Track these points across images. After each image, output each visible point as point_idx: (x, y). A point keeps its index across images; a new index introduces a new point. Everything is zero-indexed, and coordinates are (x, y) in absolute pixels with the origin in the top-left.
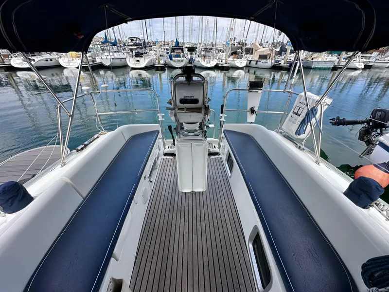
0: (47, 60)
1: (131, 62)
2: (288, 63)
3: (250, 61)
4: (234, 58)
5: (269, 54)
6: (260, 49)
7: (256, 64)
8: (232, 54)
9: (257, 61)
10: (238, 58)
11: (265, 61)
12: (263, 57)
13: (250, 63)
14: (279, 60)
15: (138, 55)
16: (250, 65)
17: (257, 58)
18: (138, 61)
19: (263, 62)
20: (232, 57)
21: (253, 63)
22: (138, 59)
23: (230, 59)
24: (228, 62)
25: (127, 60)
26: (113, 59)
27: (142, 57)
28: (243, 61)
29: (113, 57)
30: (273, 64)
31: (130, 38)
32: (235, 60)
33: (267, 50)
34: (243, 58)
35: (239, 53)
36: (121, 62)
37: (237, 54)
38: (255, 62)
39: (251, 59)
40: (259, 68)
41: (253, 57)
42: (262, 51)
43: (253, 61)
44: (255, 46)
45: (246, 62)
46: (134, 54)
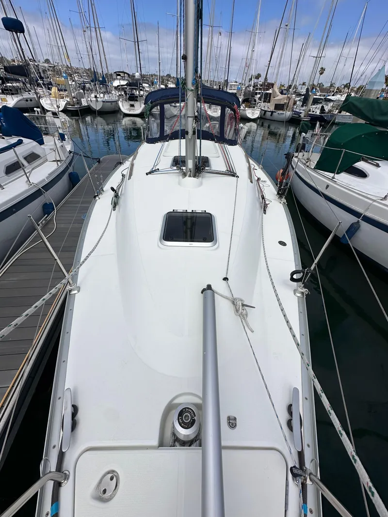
0: (27, 101)
1: (124, 107)
2: (310, 116)
3: (265, 111)
4: (246, 106)
5: (286, 103)
6: (278, 96)
7: (271, 115)
8: (244, 101)
9: (272, 112)
10: (250, 107)
11: (281, 112)
12: (279, 107)
13: (264, 114)
14: (301, 111)
15: (133, 98)
16: (263, 117)
17: (272, 108)
18: (132, 106)
19: (278, 114)
20: (244, 105)
21: (268, 114)
22: (132, 103)
25: (120, 104)
26: (103, 102)
27: (137, 101)
28: (256, 112)
29: (104, 100)
30: (291, 117)
31: (115, 72)
32: (246, 109)
33: (284, 98)
34: (256, 107)
35: (251, 101)
36: (112, 106)
37: (249, 101)
38: (270, 113)
39: (266, 109)
40: (274, 121)
41: (270, 107)
42: (280, 98)
43: (268, 111)
44: (273, 91)
45: (260, 112)
46: (128, 96)
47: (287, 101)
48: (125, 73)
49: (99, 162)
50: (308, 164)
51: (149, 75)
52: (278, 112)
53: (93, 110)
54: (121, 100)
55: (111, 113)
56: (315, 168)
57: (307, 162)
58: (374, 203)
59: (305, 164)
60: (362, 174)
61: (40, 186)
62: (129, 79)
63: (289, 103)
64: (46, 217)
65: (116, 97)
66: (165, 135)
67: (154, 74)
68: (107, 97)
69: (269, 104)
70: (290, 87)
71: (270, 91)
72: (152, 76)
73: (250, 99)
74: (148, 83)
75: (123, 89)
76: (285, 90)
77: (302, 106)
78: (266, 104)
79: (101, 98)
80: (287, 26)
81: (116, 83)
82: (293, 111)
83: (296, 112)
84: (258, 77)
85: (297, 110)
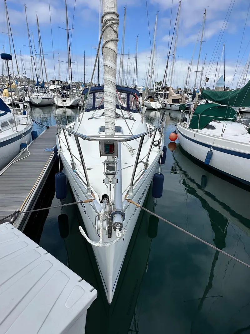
1: (58, 102)
3: (166, 104)
4: (151, 101)
6: (173, 94)
7: (170, 106)
8: (149, 98)
9: (171, 105)
10: (153, 101)
11: (177, 104)
12: (175, 101)
14: (192, 104)
15: (65, 96)
16: (165, 108)
17: (171, 102)
18: (65, 101)
19: (175, 105)
20: (149, 100)
21: (168, 106)
22: (64, 99)
23: (147, 102)
24: (145, 104)
25: (55, 100)
26: (42, 98)
27: (68, 97)
28: (158, 104)
29: (43, 97)
31: (52, 80)
32: (151, 102)
33: (178, 96)
34: (158, 101)
35: (154, 98)
36: (48, 101)
37: (151, 97)
38: (170, 105)
39: (166, 102)
40: (173, 110)
42: (175, 96)
43: (168, 104)
44: (170, 92)
45: (162, 105)
46: (61, 95)
47: (181, 98)
48: (59, 81)
49: (48, 128)
50: (185, 126)
51: (76, 82)
52: (175, 104)
53: (34, 104)
54: (56, 97)
55: (47, 106)
56: (189, 128)
57: (184, 125)
58: (216, 139)
59: (183, 126)
60: (213, 128)
61: (22, 133)
62: (61, 84)
64: (24, 149)
65: (52, 96)
66: (96, 107)
67: (80, 82)
68: (45, 95)
69: (167, 99)
71: (168, 92)
72: (78, 83)
73: (153, 96)
74: (75, 88)
75: (58, 90)
76: (180, 91)
77: (193, 101)
79: (41, 96)
80: (173, 54)
81: (52, 87)
83: (189, 104)
84: (160, 83)
85: (189, 103)
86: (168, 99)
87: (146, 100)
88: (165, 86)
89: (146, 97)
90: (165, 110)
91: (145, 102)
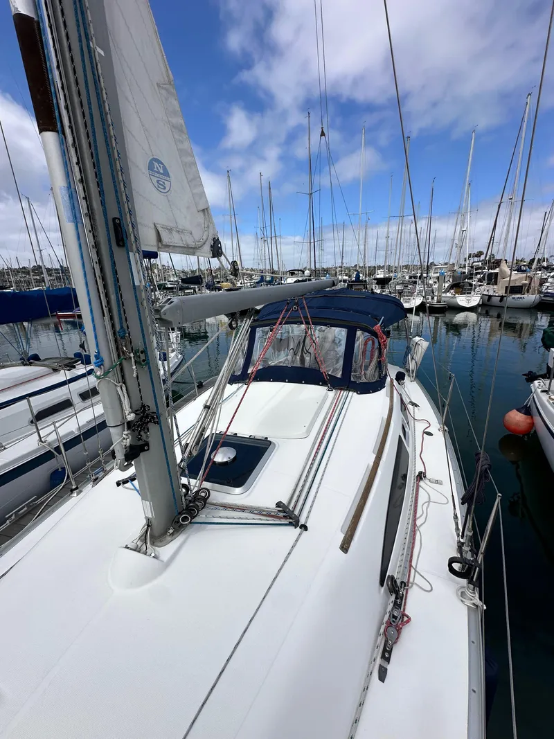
3: (490, 297)
4: (456, 293)
5: (525, 285)
7: (501, 301)
8: (452, 287)
9: (502, 298)
10: (462, 293)
11: (519, 296)
13: (489, 300)
16: (489, 303)
17: (502, 292)
19: (513, 298)
20: (452, 291)
21: (496, 300)
23: (448, 294)
24: (443, 299)
28: (474, 298)
30: (537, 301)
32: (457, 295)
33: (521, 279)
34: (472, 293)
35: (464, 286)
37: (460, 285)
38: (499, 298)
39: (491, 293)
40: (508, 308)
41: (497, 290)
42: (517, 278)
43: (495, 296)
44: (501, 270)
45: (481, 298)
47: (527, 282)
52: (513, 296)
63: (530, 284)
69: (495, 287)
70: (533, 260)
71: (497, 271)
73: (462, 283)
76: (524, 265)
78: (491, 286)
80: (510, 199)
82: (540, 292)
83: (549, 293)
84: (479, 254)
85: (549, 291)
86: (496, 284)
87: (447, 291)
88: (490, 258)
89: (447, 285)
90: (488, 308)
91: (444, 295)
